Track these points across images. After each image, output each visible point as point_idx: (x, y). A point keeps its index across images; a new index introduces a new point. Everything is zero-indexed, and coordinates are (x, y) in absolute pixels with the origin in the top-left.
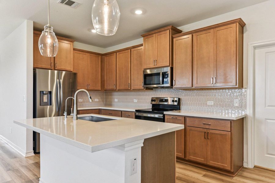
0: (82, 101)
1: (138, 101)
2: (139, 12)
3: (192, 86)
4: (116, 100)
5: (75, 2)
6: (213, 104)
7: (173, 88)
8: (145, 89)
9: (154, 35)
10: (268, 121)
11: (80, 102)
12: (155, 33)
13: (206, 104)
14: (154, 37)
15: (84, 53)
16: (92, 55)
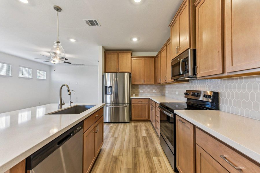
0: (142, 92)
1: (178, 94)
3: (223, 71)
4: (167, 92)
7: (198, 78)
8: (175, 82)
11: (141, 93)
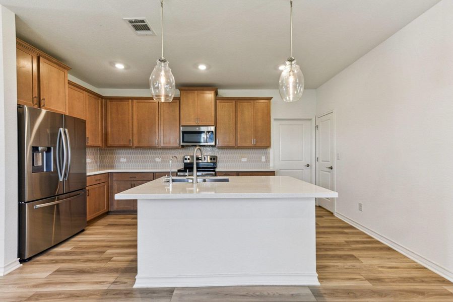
1: (162, 161)
2: (202, 67)
4: (123, 160)
5: (149, 30)
6: (246, 161)
9: (196, 92)
10: (281, 171)
12: (196, 90)
13: (241, 161)
14: (196, 94)
15: (81, 91)
16: (90, 95)
